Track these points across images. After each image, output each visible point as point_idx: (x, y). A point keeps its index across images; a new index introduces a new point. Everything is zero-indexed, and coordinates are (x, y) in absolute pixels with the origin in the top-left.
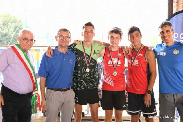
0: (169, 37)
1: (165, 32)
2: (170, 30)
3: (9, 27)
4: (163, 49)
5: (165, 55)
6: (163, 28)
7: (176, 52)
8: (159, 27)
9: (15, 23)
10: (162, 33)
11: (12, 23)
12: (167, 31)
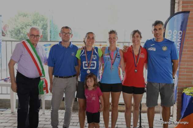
0: (160, 35)
1: (158, 30)
2: (162, 28)
3: (38, 25)
4: (153, 45)
5: (155, 50)
6: (157, 26)
7: (165, 49)
8: (153, 25)
9: (43, 21)
10: (155, 30)
11: (40, 22)
12: (160, 29)
